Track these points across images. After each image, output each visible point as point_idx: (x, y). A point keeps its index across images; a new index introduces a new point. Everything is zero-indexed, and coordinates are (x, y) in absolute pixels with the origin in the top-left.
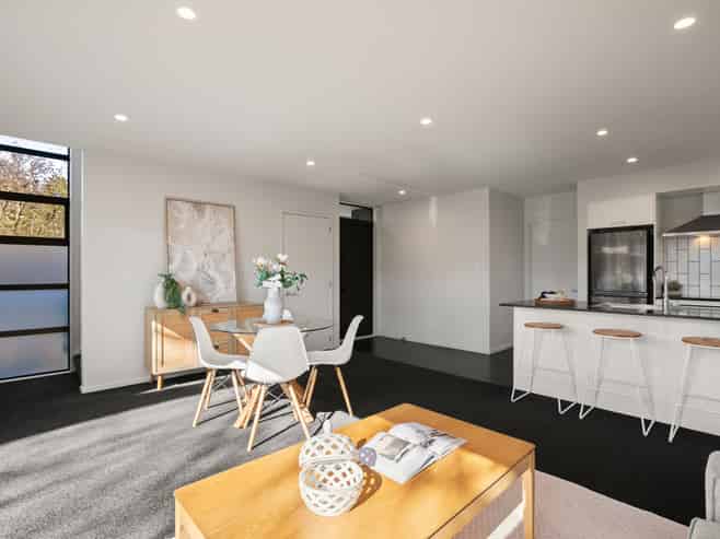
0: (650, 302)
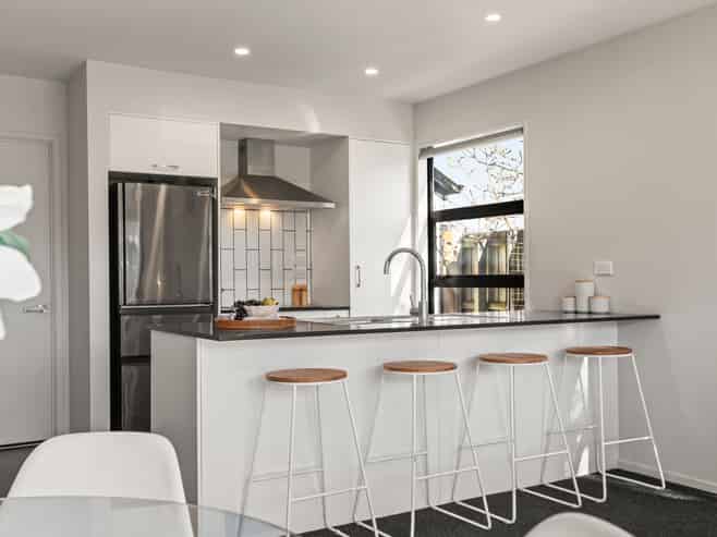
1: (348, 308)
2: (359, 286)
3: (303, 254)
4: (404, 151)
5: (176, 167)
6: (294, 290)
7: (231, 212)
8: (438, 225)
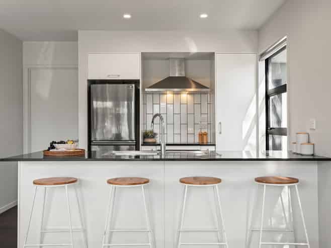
0: (137, 149)
1: (214, 145)
2: (221, 133)
3: (206, 116)
4: (253, 57)
5: (119, 76)
6: (199, 135)
7: (165, 95)
8: (271, 98)
